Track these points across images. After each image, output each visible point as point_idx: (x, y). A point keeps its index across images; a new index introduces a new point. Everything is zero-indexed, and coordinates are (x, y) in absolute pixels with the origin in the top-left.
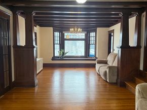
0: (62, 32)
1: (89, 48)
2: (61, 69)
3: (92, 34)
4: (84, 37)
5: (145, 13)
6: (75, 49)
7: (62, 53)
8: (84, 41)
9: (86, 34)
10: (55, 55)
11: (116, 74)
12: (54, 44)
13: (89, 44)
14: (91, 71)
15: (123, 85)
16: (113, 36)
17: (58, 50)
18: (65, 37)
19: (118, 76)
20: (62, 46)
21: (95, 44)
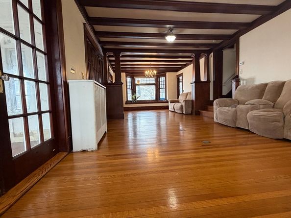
0: (133, 78)
1: (159, 92)
2: (133, 112)
3: (162, 79)
4: (154, 82)
5: (212, 54)
6: (146, 93)
7: (134, 97)
8: (154, 86)
9: (156, 79)
10: (128, 100)
11: (191, 106)
12: (127, 89)
13: (160, 89)
14: (163, 113)
15: (198, 114)
16: (182, 82)
17: (131, 95)
18: (136, 83)
19: (192, 108)
20: (134, 91)
21: (166, 88)
